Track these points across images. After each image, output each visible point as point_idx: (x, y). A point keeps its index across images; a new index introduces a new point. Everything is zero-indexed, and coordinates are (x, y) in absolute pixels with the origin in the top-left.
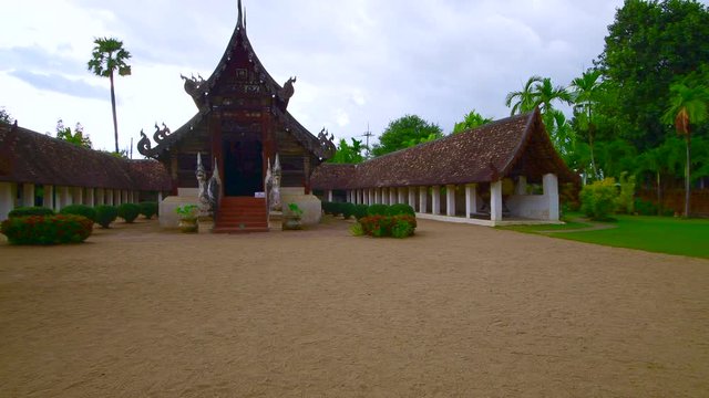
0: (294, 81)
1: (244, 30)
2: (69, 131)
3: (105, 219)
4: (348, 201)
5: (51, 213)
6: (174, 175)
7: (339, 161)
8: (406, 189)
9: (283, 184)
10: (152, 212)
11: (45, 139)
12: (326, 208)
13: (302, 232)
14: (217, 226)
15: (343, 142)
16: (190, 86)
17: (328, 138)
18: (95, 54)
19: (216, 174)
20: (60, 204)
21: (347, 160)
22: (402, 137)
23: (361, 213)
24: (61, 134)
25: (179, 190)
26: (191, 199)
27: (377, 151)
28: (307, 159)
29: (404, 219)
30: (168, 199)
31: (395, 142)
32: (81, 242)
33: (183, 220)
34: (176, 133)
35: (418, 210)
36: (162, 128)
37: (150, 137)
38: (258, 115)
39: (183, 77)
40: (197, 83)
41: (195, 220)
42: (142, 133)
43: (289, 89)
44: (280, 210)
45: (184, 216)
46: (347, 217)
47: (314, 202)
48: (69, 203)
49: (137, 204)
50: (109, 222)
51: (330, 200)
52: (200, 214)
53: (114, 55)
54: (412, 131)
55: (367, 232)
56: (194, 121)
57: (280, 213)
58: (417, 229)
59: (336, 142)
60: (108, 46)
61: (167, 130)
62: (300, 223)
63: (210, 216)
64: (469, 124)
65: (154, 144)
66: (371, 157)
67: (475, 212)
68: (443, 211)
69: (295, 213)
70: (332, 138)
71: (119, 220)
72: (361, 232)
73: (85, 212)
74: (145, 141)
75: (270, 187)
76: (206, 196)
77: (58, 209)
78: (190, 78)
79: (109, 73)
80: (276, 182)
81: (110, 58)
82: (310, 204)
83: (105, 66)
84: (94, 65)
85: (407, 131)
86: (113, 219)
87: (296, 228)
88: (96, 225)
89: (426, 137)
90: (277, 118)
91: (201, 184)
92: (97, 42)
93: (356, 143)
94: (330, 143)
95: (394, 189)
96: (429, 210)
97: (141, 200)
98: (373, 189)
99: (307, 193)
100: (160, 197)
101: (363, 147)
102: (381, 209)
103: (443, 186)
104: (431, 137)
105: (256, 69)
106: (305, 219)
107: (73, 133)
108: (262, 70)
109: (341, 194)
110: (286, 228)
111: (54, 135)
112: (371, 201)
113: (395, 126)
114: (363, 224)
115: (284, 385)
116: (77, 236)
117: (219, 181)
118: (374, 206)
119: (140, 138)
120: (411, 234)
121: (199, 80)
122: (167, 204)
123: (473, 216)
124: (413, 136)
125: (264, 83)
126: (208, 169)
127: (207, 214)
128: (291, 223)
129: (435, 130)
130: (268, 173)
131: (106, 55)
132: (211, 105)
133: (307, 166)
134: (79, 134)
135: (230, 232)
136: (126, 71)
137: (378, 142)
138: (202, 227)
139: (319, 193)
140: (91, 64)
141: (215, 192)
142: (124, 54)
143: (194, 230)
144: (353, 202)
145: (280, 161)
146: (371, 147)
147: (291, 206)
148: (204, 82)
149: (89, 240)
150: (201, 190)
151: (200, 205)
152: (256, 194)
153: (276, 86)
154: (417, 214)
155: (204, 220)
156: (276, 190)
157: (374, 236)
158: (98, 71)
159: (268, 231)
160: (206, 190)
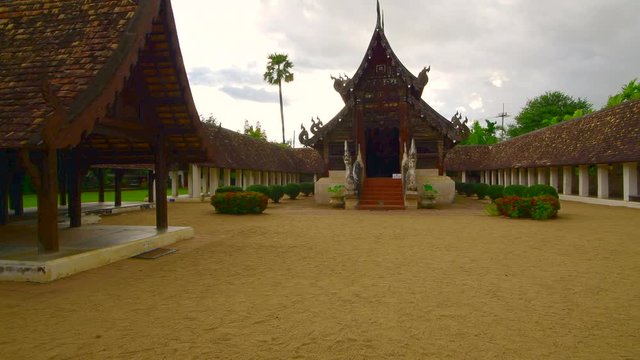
0: (428, 70)
1: (382, 30)
2: (251, 128)
3: (276, 196)
4: (482, 181)
5: (241, 190)
6: (326, 161)
7: (472, 143)
8: (546, 171)
9: (418, 166)
10: (309, 190)
11: (236, 135)
12: (460, 188)
13: (437, 211)
14: (360, 203)
15: (477, 124)
16: (338, 85)
17: (462, 121)
18: (268, 67)
19: (359, 158)
20: (246, 184)
21: (480, 141)
22: (541, 116)
23: (496, 194)
24: (247, 131)
25: (331, 172)
26: (339, 181)
27: (513, 132)
28: (441, 142)
29: (545, 200)
30: (321, 180)
31: (534, 121)
32: (259, 213)
33: (334, 198)
34: (327, 125)
35: (561, 191)
36: (317, 122)
37: (308, 129)
38: (396, 105)
39: (332, 78)
40: (343, 81)
41: (342, 198)
42: (302, 127)
43: (423, 78)
44: (416, 190)
45: (334, 194)
46: (481, 197)
47: (448, 183)
48: (252, 183)
49: (298, 184)
50: (279, 198)
51: (464, 181)
52: (347, 193)
53: (282, 66)
54: (554, 108)
55: (503, 212)
56: (342, 114)
57: (416, 193)
58: (560, 212)
59: (469, 125)
60: (277, 59)
61: (320, 123)
62: (434, 202)
63: (355, 194)
64: (627, 96)
65: (311, 135)
66: (506, 138)
67: (635, 194)
68: (593, 193)
69: (429, 193)
70: (466, 121)
71: (286, 196)
72: (496, 213)
73: (263, 190)
74: (304, 133)
75: (406, 169)
76: (352, 177)
77: (245, 188)
78: (338, 78)
79: (278, 81)
80: (412, 164)
81: (279, 69)
82: (443, 185)
83: (275, 76)
84: (268, 76)
85: (548, 110)
86: (282, 196)
87: (430, 207)
88: (270, 200)
89: (571, 113)
90: (413, 105)
91: (347, 167)
92: (271, 57)
93: (491, 125)
94: (464, 126)
95: (534, 169)
96: (575, 191)
97: (301, 181)
98: (509, 170)
99: (441, 174)
100: (315, 177)
101: (498, 128)
102: (518, 191)
103: (592, 166)
104: (577, 113)
105: (393, 64)
106: (439, 199)
107: (254, 130)
108: (398, 63)
109: (474, 175)
110: (421, 207)
111: (242, 132)
112: (506, 182)
113: (533, 105)
114: (498, 205)
115: (421, 351)
116: (258, 209)
117: (362, 165)
118: (510, 188)
119: (301, 131)
120: (553, 217)
121: (345, 79)
122: (321, 185)
123: (632, 199)
124: (555, 114)
125: (400, 75)
126: (353, 154)
127: (352, 193)
128: (426, 202)
129: (582, 105)
130: (405, 155)
131: (276, 67)
132: (355, 99)
133: (441, 149)
134: (258, 130)
135: (372, 209)
136: (290, 78)
137: (514, 122)
138: (348, 204)
139: (452, 174)
140: (266, 75)
141: (358, 173)
142: (288, 65)
143: (341, 206)
144: (487, 182)
145: (416, 144)
146: (507, 128)
147: (426, 186)
148: (349, 81)
149: (266, 211)
150: (348, 172)
151: (347, 185)
152: (394, 175)
153: (411, 77)
154: (560, 196)
155: (349, 197)
156: (412, 172)
157: (510, 216)
158: (270, 81)
159: (404, 209)
160: (351, 173)
